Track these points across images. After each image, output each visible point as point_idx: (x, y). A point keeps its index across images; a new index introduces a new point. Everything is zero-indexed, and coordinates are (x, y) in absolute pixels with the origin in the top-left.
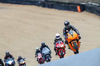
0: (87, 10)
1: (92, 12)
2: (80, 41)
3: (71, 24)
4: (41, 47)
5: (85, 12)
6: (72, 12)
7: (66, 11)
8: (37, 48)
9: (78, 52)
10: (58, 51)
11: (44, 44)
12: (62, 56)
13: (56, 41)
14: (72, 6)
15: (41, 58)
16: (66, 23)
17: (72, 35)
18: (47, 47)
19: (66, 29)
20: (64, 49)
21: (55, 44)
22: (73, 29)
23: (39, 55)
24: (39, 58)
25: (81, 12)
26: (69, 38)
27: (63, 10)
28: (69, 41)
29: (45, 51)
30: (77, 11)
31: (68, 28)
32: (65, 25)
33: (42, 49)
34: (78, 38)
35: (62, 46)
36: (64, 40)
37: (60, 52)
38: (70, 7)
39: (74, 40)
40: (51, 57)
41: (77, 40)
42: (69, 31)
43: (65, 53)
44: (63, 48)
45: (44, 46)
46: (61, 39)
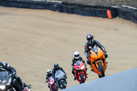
0: (121, 16)
1: (127, 19)
2: (107, 60)
4: (54, 69)
5: (117, 18)
6: (100, 18)
7: (92, 18)
9: (104, 76)
10: (77, 74)
12: (82, 81)
13: (75, 61)
14: (100, 11)
15: (54, 84)
16: (89, 37)
17: (97, 53)
19: (88, 45)
20: (85, 72)
21: (73, 65)
24: (52, 83)
25: (112, 18)
26: (92, 56)
27: (88, 16)
28: (92, 61)
30: (107, 17)
33: (54, 72)
34: (104, 57)
35: (83, 68)
36: (86, 60)
37: (80, 76)
38: (98, 12)
39: (99, 59)
41: (103, 60)
42: (93, 47)
43: (86, 77)
44: (83, 70)
45: (57, 68)
46: (81, 59)
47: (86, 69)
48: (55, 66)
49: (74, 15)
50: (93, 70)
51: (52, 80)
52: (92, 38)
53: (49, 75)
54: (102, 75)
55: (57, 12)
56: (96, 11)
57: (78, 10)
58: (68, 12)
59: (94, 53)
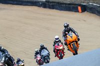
0: (88, 10)
1: (93, 13)
2: (79, 42)
3: (70, 26)
4: (40, 49)
5: (86, 12)
6: (73, 12)
7: (67, 12)
9: (77, 54)
10: (57, 52)
12: (61, 58)
14: (73, 7)
15: (40, 60)
16: (66, 25)
17: (72, 37)
18: (46, 49)
20: (63, 51)
22: (72, 31)
23: (39, 56)
24: (39, 59)
25: (82, 12)
27: (64, 10)
28: (68, 43)
29: (44, 53)
30: (78, 12)
31: (68, 30)
32: (65, 27)
33: (41, 51)
34: (77, 40)
35: (61, 48)
36: (64, 42)
37: (59, 54)
39: (73, 42)
41: (77, 42)
42: (68, 33)
43: (64, 55)
44: (62, 50)
45: (43, 48)
46: (60, 41)
47: (64, 49)
48: (41, 46)
49: (54, 10)
50: (69, 50)
52: (68, 26)
54: (76, 53)
55: (41, 8)
56: (70, 7)
57: (57, 7)
58: (50, 8)
59: (70, 37)
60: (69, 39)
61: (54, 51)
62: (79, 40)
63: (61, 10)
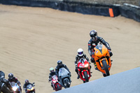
0: (123, 14)
2: (111, 58)
3: (99, 35)
4: (57, 67)
5: (119, 16)
6: (102, 17)
8: (52, 69)
10: (80, 72)
11: (61, 63)
12: (86, 80)
14: (102, 9)
15: (57, 83)
17: (101, 51)
18: (65, 67)
19: (92, 42)
20: (89, 71)
21: (76, 63)
23: (55, 78)
24: (55, 82)
25: (114, 16)
26: (96, 54)
27: (90, 14)
28: (96, 59)
29: (63, 73)
30: (109, 16)
31: (95, 40)
32: (91, 36)
33: (58, 70)
34: (108, 55)
35: (87, 66)
36: (90, 58)
37: (84, 74)
38: (99, 11)
39: (103, 57)
40: (70, 82)
41: (108, 58)
43: (90, 76)
44: (87, 68)
45: (60, 66)
47: (90, 67)
49: (76, 13)
50: (97, 69)
51: (55, 79)
53: (52, 73)
54: (107, 74)
55: (57, 10)
56: (97, 10)
57: (80, 9)
58: (69, 10)
59: (98, 51)
60: (97, 53)
61: (76, 71)
62: (111, 54)
63: (85, 13)
